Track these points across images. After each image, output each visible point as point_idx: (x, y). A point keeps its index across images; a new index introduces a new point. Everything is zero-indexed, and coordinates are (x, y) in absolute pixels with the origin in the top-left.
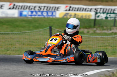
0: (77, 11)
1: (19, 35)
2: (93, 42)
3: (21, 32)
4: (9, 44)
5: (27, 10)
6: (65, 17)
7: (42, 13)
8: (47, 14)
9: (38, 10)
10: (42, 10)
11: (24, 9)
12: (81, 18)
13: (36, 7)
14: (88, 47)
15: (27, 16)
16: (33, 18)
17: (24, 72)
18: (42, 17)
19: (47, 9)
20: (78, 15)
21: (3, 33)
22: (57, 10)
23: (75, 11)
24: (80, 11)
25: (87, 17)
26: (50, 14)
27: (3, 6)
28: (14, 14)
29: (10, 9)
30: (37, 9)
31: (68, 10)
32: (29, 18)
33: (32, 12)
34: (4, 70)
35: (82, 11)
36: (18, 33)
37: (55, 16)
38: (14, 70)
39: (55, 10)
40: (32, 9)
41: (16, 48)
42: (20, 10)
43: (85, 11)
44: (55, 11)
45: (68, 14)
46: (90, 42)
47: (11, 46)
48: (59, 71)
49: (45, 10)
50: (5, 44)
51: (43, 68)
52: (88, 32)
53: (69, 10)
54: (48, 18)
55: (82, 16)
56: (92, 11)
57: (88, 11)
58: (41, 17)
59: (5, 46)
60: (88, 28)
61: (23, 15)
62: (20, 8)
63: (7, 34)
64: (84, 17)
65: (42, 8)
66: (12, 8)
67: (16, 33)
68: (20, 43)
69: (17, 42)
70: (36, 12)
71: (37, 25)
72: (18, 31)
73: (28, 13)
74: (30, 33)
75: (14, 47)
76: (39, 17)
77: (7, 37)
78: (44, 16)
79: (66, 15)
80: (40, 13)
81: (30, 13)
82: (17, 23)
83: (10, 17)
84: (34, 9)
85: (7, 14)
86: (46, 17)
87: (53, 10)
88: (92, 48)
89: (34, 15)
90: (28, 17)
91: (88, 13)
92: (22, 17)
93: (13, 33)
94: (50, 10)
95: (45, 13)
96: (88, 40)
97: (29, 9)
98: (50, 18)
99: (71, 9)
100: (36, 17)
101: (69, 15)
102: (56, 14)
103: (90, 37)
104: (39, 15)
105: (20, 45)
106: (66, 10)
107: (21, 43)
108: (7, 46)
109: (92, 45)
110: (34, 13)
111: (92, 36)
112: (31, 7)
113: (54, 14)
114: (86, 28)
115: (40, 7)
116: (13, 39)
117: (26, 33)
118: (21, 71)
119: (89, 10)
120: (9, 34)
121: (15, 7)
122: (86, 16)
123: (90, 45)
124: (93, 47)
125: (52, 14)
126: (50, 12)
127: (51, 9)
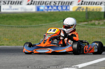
0: (89, 4)
1: (36, 28)
2: (103, 32)
3: (38, 25)
4: (28, 36)
5: (44, 5)
6: (78, 10)
7: (57, 8)
8: (62, 8)
9: (54, 5)
10: (57, 5)
11: (41, 4)
12: (93, 11)
13: (52, 2)
14: (98, 37)
15: (44, 10)
16: (49, 12)
17: (40, 61)
18: (58, 11)
19: (61, 4)
20: (90, 9)
21: (22, 26)
22: (71, 4)
23: (86, 4)
24: (91, 4)
25: (98, 10)
26: (64, 8)
27: (22, 2)
28: (32, 9)
29: (28, 4)
30: (52, 4)
31: (80, 4)
32: (46, 12)
33: (48, 7)
34: (22, 60)
35: (93, 4)
36: (35, 26)
37: (69, 10)
38: (31, 60)
39: (68, 4)
40: (48, 4)
41: (33, 39)
42: (37, 5)
43: (96, 4)
44: (68, 6)
45: (80, 8)
46: (101, 32)
47: (30, 38)
48: (71, 59)
49: (60, 5)
50: (24, 36)
51: (57, 57)
52: (99, 24)
53: (82, 4)
54: (62, 12)
55: (93, 9)
56: (102, 4)
57: (98, 4)
58: (56, 11)
59: (24, 38)
60: (98, 19)
61: (40, 10)
62: (37, 3)
63: (25, 27)
64: (95, 10)
65: (57, 3)
66: (30, 3)
67: (33, 26)
68: (37, 35)
69: (35, 34)
70: (52, 7)
71: (53, 18)
72: (36, 25)
73: (44, 8)
74: (46, 26)
75: (32, 39)
76: (54, 11)
77: (25, 30)
78: (59, 10)
79: (79, 8)
80: (55, 8)
81: (46, 8)
82: (35, 17)
83: (29, 12)
84: (50, 4)
85: (26, 9)
86: (61, 11)
87: (67, 5)
88: (102, 38)
89: (50, 10)
90: (44, 12)
91: (99, 6)
92: (39, 12)
93: (31, 27)
94: (65, 5)
95: (60, 8)
96: (99, 31)
97: (45, 4)
98: (64, 12)
99: (83, 3)
100: (52, 11)
101: (82, 8)
102: (69, 8)
103: (100, 28)
104: (55, 10)
105: (37, 36)
106: (79, 5)
107: (39, 35)
108: (26, 38)
109: (102, 35)
110: (50, 8)
111: (102, 27)
112: (47, 3)
113: (68, 8)
114: (97, 20)
115: (56, 2)
116: (31, 31)
117: (42, 26)
118: (37, 60)
119: (100, 3)
120: (27, 27)
121: (33, 2)
122: (96, 9)
123: (100, 35)
124: (104, 37)
125: (67, 8)
126: (64, 6)
127: (65, 3)
